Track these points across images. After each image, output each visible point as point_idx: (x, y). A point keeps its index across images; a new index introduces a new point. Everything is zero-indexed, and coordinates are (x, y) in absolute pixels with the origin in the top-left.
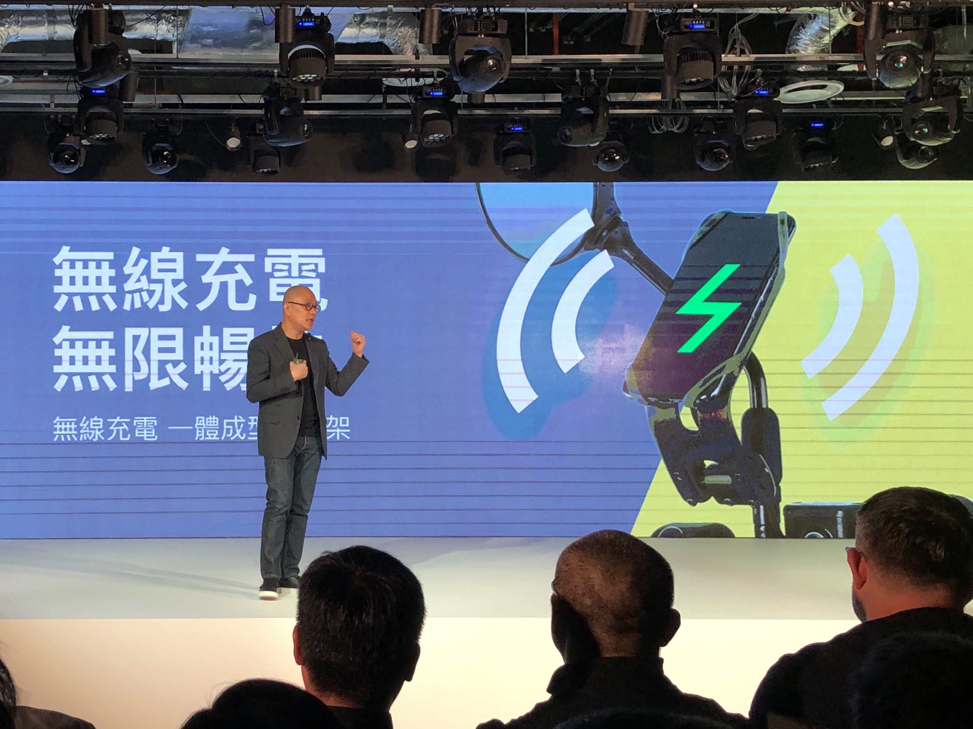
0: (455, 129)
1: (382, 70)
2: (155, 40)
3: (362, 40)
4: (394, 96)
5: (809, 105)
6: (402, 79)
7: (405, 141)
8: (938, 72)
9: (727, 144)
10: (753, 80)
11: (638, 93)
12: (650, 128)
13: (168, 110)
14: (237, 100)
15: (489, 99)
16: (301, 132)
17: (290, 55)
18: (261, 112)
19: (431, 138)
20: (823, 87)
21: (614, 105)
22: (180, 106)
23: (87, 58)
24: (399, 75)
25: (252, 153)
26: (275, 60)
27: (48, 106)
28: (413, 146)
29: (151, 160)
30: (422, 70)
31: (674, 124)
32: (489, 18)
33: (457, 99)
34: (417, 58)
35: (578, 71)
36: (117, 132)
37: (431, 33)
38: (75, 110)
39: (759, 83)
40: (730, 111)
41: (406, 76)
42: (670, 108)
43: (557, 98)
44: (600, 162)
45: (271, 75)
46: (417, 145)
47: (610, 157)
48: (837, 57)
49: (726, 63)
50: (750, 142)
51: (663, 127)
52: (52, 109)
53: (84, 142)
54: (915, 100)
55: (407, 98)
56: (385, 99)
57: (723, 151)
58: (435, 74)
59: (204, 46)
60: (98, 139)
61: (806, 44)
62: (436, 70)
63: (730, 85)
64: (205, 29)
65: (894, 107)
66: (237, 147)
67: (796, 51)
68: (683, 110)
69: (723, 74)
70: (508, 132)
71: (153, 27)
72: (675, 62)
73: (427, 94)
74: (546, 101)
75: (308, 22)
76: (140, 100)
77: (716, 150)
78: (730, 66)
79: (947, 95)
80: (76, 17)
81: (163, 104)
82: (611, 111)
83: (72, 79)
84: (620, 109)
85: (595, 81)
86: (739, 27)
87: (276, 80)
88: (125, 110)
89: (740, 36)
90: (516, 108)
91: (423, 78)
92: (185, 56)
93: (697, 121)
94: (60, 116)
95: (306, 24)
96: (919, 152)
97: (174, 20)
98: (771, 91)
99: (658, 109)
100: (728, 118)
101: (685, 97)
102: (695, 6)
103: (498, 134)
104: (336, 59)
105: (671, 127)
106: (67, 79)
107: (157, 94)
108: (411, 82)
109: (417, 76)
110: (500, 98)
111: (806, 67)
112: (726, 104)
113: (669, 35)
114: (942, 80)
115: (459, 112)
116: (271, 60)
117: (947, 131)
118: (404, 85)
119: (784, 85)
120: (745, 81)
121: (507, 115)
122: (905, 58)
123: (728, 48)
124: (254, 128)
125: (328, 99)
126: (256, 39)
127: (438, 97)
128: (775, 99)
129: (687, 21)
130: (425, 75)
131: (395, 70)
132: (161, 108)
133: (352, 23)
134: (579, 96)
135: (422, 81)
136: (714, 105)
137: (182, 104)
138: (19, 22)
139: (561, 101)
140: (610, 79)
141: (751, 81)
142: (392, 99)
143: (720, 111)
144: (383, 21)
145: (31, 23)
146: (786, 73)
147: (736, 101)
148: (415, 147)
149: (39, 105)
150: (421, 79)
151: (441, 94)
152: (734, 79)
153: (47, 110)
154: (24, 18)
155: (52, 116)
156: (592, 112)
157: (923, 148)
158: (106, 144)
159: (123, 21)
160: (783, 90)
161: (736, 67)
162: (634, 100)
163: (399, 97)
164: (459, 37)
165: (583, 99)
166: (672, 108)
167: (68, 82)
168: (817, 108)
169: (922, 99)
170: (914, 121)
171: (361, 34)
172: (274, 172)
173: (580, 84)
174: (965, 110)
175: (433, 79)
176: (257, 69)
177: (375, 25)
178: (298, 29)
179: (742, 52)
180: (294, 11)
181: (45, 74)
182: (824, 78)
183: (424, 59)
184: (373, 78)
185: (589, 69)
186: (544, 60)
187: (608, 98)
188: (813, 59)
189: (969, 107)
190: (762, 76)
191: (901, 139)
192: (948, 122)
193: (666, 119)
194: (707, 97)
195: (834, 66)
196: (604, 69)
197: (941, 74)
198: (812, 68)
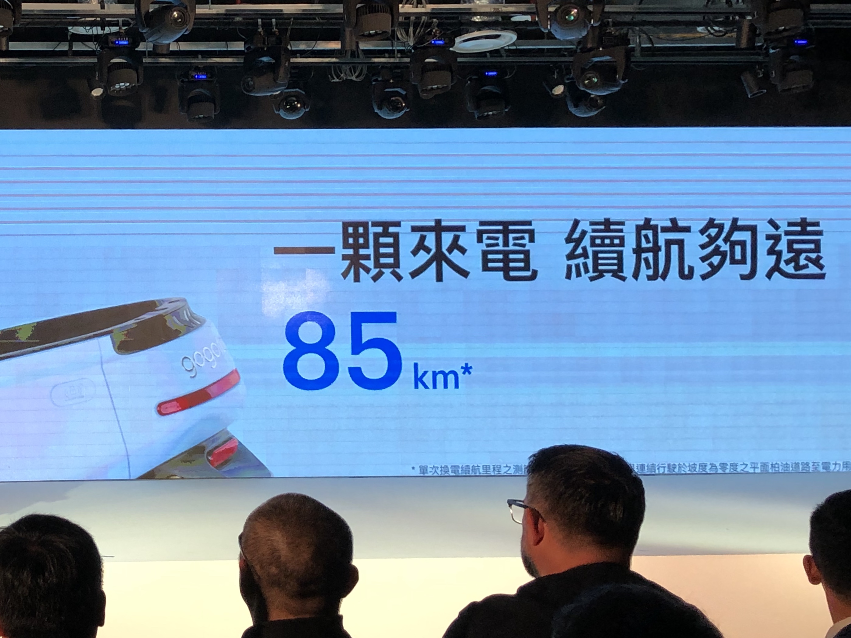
0: (141, 78)
1: (68, 19)
4: (80, 43)
5: (482, 54)
6: (88, 28)
7: (91, 89)
8: (608, 22)
9: (404, 93)
10: (429, 30)
11: (318, 42)
12: (329, 76)
15: (173, 47)
19: (117, 86)
20: (497, 37)
21: (295, 53)
24: (84, 24)
28: (99, 94)
30: (107, 19)
31: (353, 73)
33: (142, 47)
34: (103, 7)
35: (260, 20)
39: (435, 33)
40: (407, 60)
41: (92, 24)
42: (349, 57)
43: (239, 46)
44: (281, 110)
46: (104, 92)
47: (291, 105)
48: (511, 8)
49: (403, 14)
50: (426, 91)
51: (342, 75)
54: (585, 50)
55: (92, 46)
56: (71, 46)
57: (400, 99)
58: (121, 23)
62: (121, 20)
63: (407, 33)
65: (566, 56)
68: (362, 59)
69: (401, 24)
70: (192, 79)
72: (354, 12)
73: (112, 43)
74: (229, 49)
77: (393, 98)
78: (407, 16)
79: (616, 45)
82: (293, 60)
84: (301, 57)
85: (276, 30)
90: (200, 56)
91: (109, 26)
93: (374, 69)
96: (588, 100)
98: (447, 41)
99: (338, 58)
100: (405, 66)
101: (363, 46)
103: (182, 81)
104: (23, 9)
105: (350, 76)
108: (97, 31)
109: (103, 24)
110: (185, 46)
111: (480, 18)
112: (404, 53)
114: (612, 30)
115: (144, 60)
117: (615, 80)
118: (90, 33)
119: (460, 34)
120: (422, 30)
121: (191, 63)
122: (576, 10)
125: (14, 46)
127: (124, 46)
128: (451, 49)
130: (110, 24)
131: (81, 18)
134: (261, 45)
135: (107, 30)
136: (391, 53)
139: (243, 49)
140: (292, 29)
141: (427, 32)
142: (78, 47)
143: (397, 60)
146: (462, 24)
147: (413, 51)
148: (102, 95)
150: (107, 28)
151: (126, 43)
152: (411, 29)
156: (274, 61)
157: (592, 96)
160: (458, 40)
161: (413, 18)
162: (314, 49)
163: (85, 45)
165: (265, 49)
166: (351, 57)
168: (491, 57)
169: (592, 50)
170: (583, 71)
173: (262, 33)
174: (633, 59)
175: (118, 28)
179: (419, 2)
182: (497, 28)
183: (109, 8)
184: (59, 26)
185: (271, 19)
186: (227, 10)
187: (289, 47)
188: (488, 10)
189: (637, 56)
190: (438, 26)
191: (571, 88)
192: (616, 72)
193: (345, 68)
194: (385, 46)
195: (507, 16)
196: (286, 19)
197: (611, 24)
198: (486, 19)
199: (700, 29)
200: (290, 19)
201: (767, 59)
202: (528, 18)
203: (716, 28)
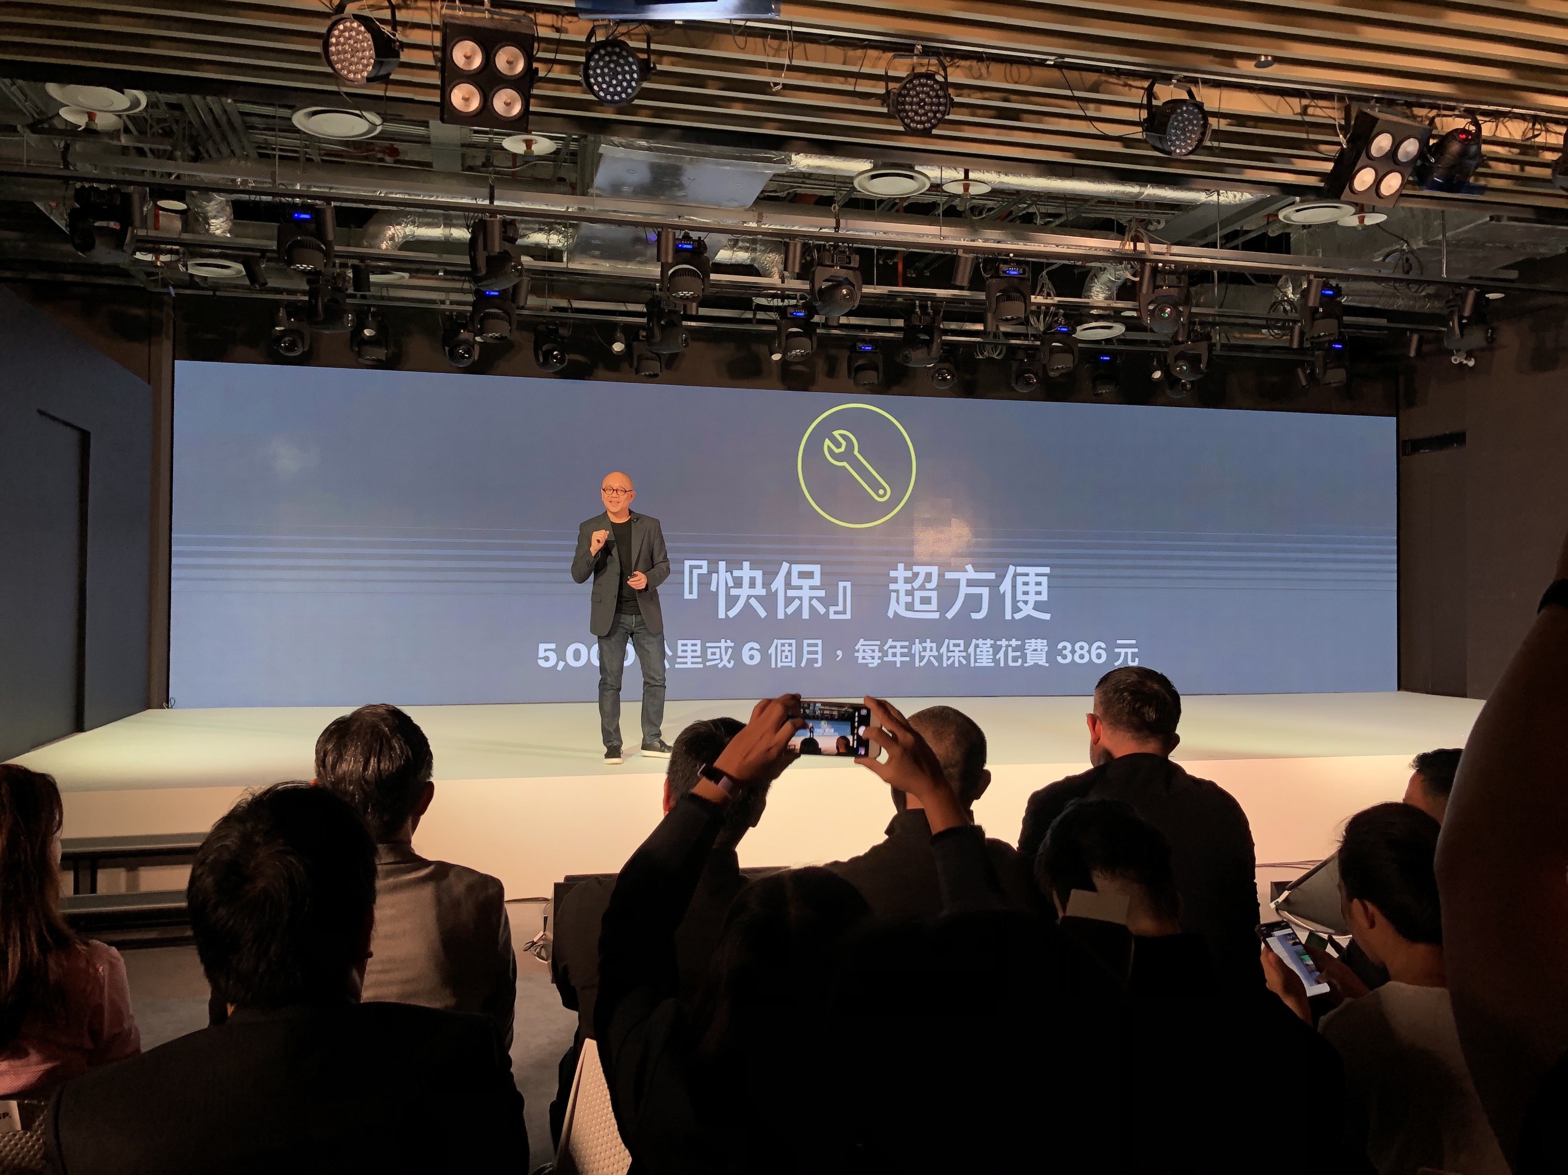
0: (815, 346)
1: (753, 290)
2: (546, 249)
3: (733, 262)
4: (763, 313)
5: (1098, 342)
6: (769, 299)
7: (772, 354)
8: (1195, 321)
9: (1035, 371)
10: (1056, 318)
11: (965, 324)
12: (975, 354)
13: (557, 314)
14: (622, 307)
15: (843, 320)
16: (680, 341)
17: (670, 272)
18: (644, 320)
19: (794, 353)
20: (1110, 328)
21: (946, 332)
22: (570, 311)
23: (482, 263)
24: (766, 296)
25: (635, 358)
26: (657, 276)
27: (443, 302)
28: (778, 359)
29: (541, 360)
30: (787, 293)
31: (995, 351)
32: (844, 252)
33: (816, 319)
34: (783, 282)
35: (917, 302)
36: (510, 331)
37: (794, 262)
38: (470, 308)
39: (1061, 321)
40: (1038, 343)
41: (774, 296)
42: (991, 338)
43: (900, 323)
44: (935, 381)
45: (654, 289)
46: (782, 358)
47: (942, 376)
48: (1120, 304)
49: (1034, 304)
50: (1053, 370)
51: (985, 352)
52: (447, 306)
53: (478, 339)
54: (1177, 343)
55: (774, 316)
56: (755, 315)
57: (1032, 376)
58: (798, 297)
59: (594, 257)
60: (491, 337)
61: (1097, 291)
62: (798, 294)
63: (1038, 320)
64: (593, 242)
65: (1163, 347)
66: (622, 351)
67: (1088, 297)
68: (1002, 340)
69: (1033, 313)
70: (859, 350)
71: (545, 236)
72: (994, 300)
73: (790, 314)
74: (891, 325)
75: (687, 244)
76: (533, 301)
77: (1027, 375)
78: (1039, 305)
79: (1201, 340)
80: (472, 222)
81: (554, 307)
82: (944, 338)
83: (467, 278)
84: (952, 336)
85: (931, 311)
86: (1047, 273)
87: (658, 293)
88: (518, 312)
89: (1048, 281)
90: (867, 330)
91: (788, 299)
92: (575, 266)
93: (1013, 349)
94: (455, 313)
95: (685, 246)
96: (1180, 385)
97: (564, 231)
98: (1070, 328)
99: (982, 338)
100: (1036, 348)
101: (1003, 329)
102: (1011, 255)
103: (851, 352)
104: (711, 278)
105: (992, 354)
106: (463, 278)
107: (549, 298)
108: (777, 302)
109: (783, 297)
110: (854, 321)
111: (1096, 311)
112: (1036, 337)
113: (990, 278)
114: (1198, 328)
115: (818, 331)
116: (655, 276)
117: (1200, 369)
118: (771, 304)
119: (1080, 324)
120: (1050, 319)
121: (858, 335)
122: (1169, 309)
123: (1038, 290)
124: (637, 334)
125: (703, 311)
126: (642, 255)
127: (800, 317)
128: (1074, 336)
129: (1003, 267)
130: (789, 297)
131: (763, 291)
132: (551, 311)
133: (726, 246)
134: (918, 323)
135: (786, 302)
136: (1025, 337)
137: (571, 308)
138: (415, 223)
139: (903, 326)
140: (944, 311)
141: (1054, 319)
142: (761, 315)
143: (1030, 343)
144: (754, 246)
145: (429, 225)
146: (1082, 315)
147: (1043, 335)
148: (780, 359)
149: (433, 302)
150: (786, 300)
151: (802, 314)
152: (1042, 316)
153: (442, 307)
154: (421, 220)
155: (447, 313)
156: (928, 338)
157: (1183, 381)
158: (498, 342)
159: (516, 230)
160: (1079, 328)
161: (1043, 308)
162: (962, 329)
163: (767, 315)
164: (819, 268)
165: (922, 327)
166: (993, 338)
167: (464, 281)
168: (1105, 344)
169: (1183, 343)
170: (1177, 358)
171: (734, 256)
172: (656, 375)
173: (919, 313)
174: (1214, 353)
175: (796, 301)
176: (640, 282)
177: (746, 249)
178: (678, 250)
179: (1049, 295)
180: (674, 233)
181: (441, 274)
182: (1109, 320)
183: (788, 283)
184: (744, 296)
185: (927, 301)
186: (889, 291)
187: (942, 326)
188: (1103, 305)
189: (1218, 350)
190: (1064, 315)
191: (1167, 373)
192: (1200, 362)
193: (988, 347)
194: (1021, 329)
195: (1118, 311)
196: (939, 302)
197: (1197, 323)
198: (1101, 312)
199: (1264, 331)
200: (942, 302)
201: (1314, 359)
202: (1135, 314)
203: (1276, 331)
